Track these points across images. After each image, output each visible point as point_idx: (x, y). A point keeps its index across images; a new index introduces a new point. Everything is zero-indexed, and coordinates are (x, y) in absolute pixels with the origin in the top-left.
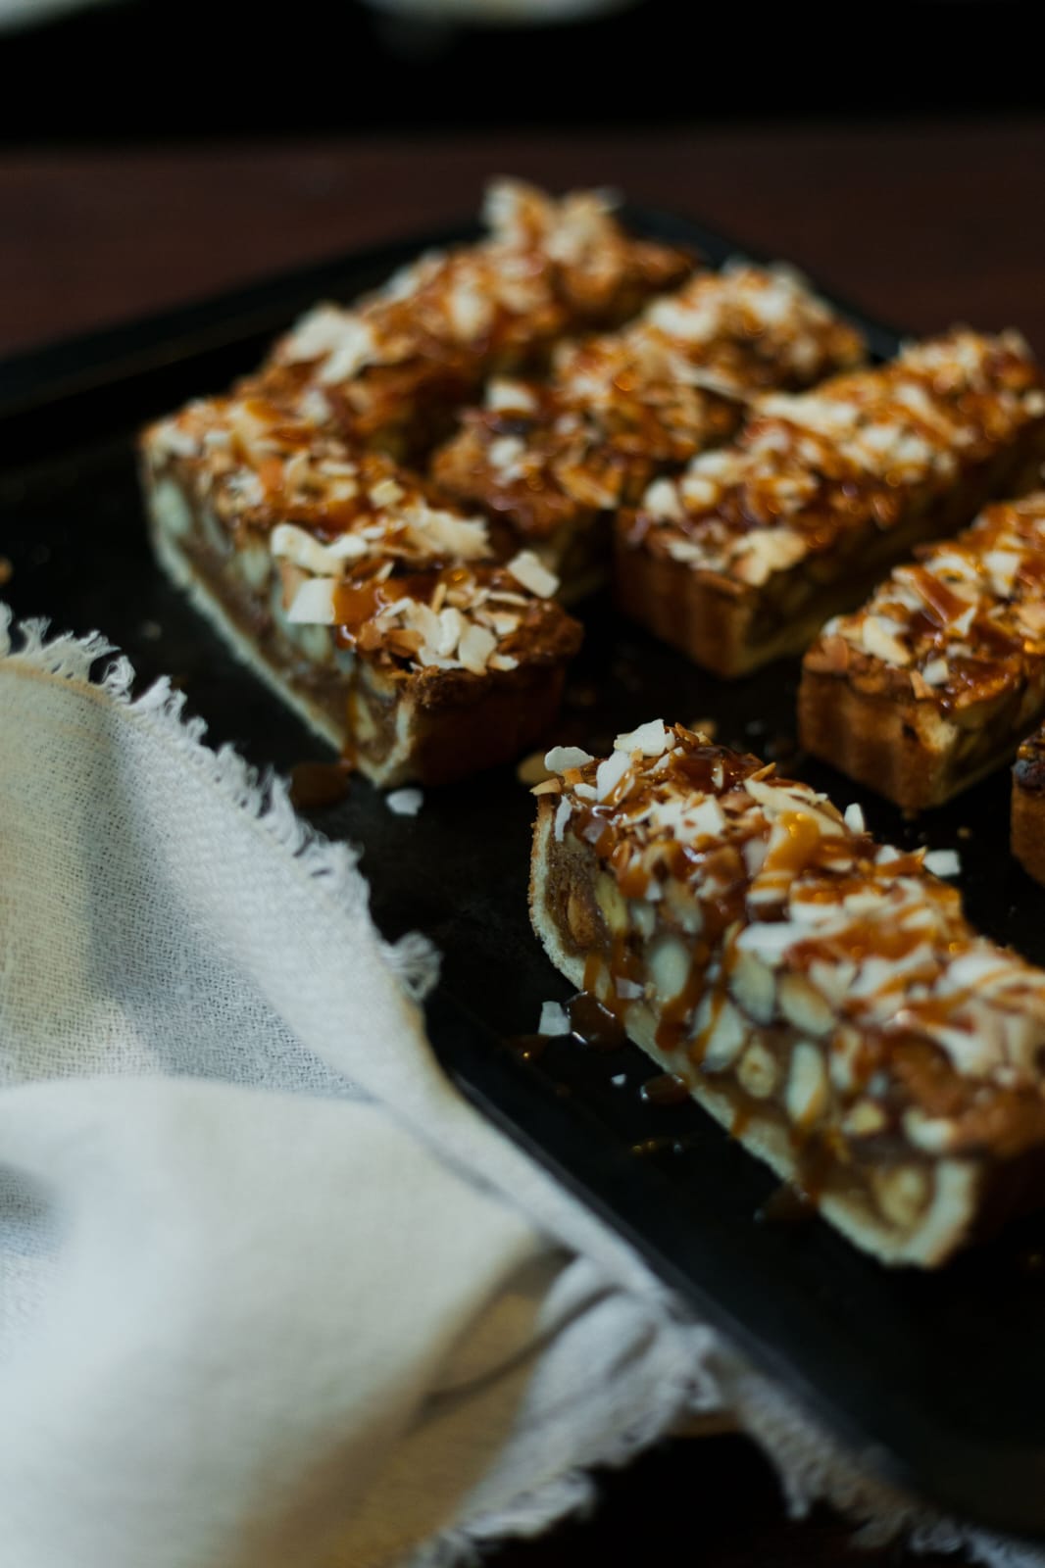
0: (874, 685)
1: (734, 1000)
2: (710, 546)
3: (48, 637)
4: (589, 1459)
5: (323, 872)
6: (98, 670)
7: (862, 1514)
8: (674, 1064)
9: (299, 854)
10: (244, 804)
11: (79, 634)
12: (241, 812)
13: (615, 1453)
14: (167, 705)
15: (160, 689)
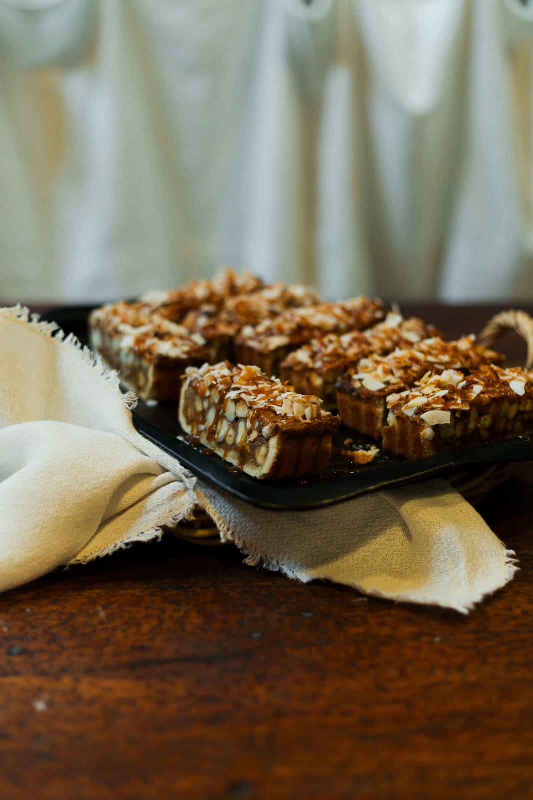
0: (297, 368)
1: (225, 417)
2: (260, 342)
3: (40, 321)
4: (162, 524)
5: (108, 378)
6: (54, 334)
7: (246, 552)
8: (211, 446)
9: (102, 375)
10: (89, 364)
11: (50, 322)
12: (89, 367)
13: (170, 523)
14: (72, 340)
15: (71, 336)
